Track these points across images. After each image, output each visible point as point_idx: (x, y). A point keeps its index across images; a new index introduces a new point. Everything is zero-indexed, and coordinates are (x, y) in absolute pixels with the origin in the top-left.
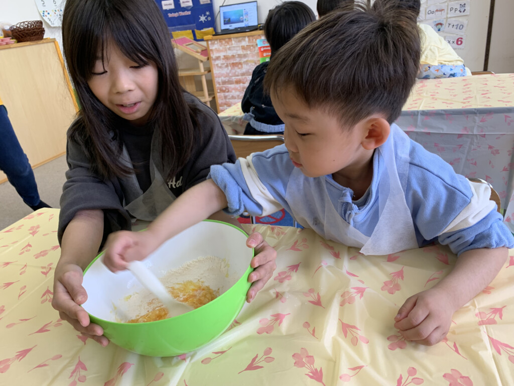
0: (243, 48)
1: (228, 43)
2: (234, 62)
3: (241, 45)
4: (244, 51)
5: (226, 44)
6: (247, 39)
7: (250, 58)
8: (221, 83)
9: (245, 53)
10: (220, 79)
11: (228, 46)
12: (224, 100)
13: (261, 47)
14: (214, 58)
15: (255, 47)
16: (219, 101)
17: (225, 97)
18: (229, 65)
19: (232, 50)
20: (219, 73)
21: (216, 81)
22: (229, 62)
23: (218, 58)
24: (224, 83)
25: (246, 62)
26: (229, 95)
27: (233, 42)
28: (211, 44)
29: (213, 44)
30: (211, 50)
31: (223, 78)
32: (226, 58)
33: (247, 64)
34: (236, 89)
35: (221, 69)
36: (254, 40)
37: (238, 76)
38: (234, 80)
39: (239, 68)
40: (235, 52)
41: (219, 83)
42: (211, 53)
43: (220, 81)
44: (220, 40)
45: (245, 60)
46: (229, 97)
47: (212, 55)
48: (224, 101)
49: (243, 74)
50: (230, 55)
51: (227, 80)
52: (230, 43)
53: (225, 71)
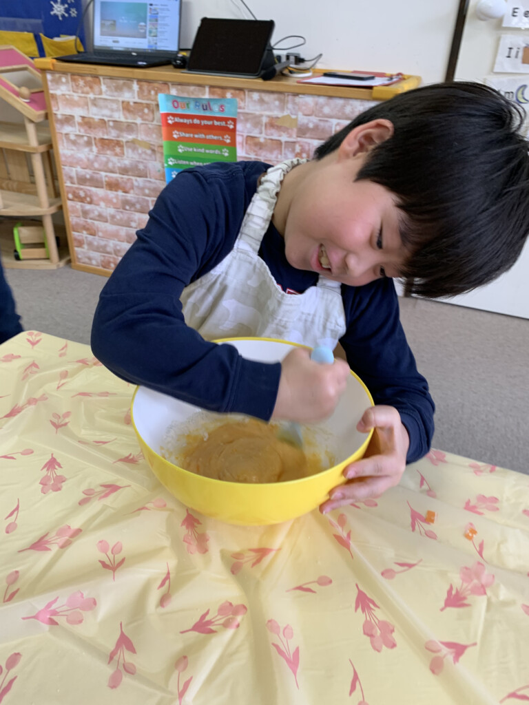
0: (126, 107)
1: (91, 87)
2: (106, 137)
3: (121, 99)
4: (128, 115)
5: (87, 89)
6: (135, 86)
7: (141, 137)
8: (75, 180)
9: (130, 121)
10: (74, 169)
11: (91, 96)
12: (82, 219)
13: (168, 115)
14: (59, 117)
15: (153, 112)
16: (70, 219)
17: (85, 213)
18: (93, 142)
19: (101, 108)
20: (72, 156)
21: (63, 172)
22: (92, 136)
23: (68, 120)
24: (82, 180)
25: (133, 144)
26: (93, 211)
27: (104, 88)
28: (52, 81)
29: (57, 82)
30: (53, 96)
31: (79, 169)
32: (87, 123)
33: (134, 149)
34: (108, 201)
35: (74, 148)
36: (153, 92)
37: (112, 172)
38: (104, 179)
39: (116, 155)
40: (106, 112)
41: (71, 178)
42: (53, 103)
43: (73, 174)
44: (73, 74)
45: (130, 137)
46: (91, 215)
47: (54, 110)
48: (81, 221)
49: (124, 171)
50: (97, 118)
51: (88, 176)
52: (96, 88)
53: (84, 154)
